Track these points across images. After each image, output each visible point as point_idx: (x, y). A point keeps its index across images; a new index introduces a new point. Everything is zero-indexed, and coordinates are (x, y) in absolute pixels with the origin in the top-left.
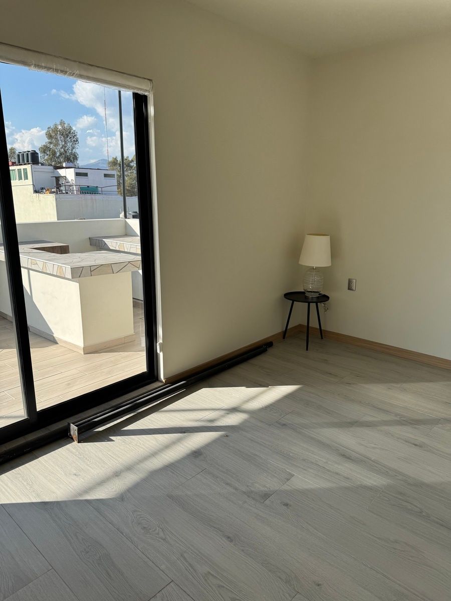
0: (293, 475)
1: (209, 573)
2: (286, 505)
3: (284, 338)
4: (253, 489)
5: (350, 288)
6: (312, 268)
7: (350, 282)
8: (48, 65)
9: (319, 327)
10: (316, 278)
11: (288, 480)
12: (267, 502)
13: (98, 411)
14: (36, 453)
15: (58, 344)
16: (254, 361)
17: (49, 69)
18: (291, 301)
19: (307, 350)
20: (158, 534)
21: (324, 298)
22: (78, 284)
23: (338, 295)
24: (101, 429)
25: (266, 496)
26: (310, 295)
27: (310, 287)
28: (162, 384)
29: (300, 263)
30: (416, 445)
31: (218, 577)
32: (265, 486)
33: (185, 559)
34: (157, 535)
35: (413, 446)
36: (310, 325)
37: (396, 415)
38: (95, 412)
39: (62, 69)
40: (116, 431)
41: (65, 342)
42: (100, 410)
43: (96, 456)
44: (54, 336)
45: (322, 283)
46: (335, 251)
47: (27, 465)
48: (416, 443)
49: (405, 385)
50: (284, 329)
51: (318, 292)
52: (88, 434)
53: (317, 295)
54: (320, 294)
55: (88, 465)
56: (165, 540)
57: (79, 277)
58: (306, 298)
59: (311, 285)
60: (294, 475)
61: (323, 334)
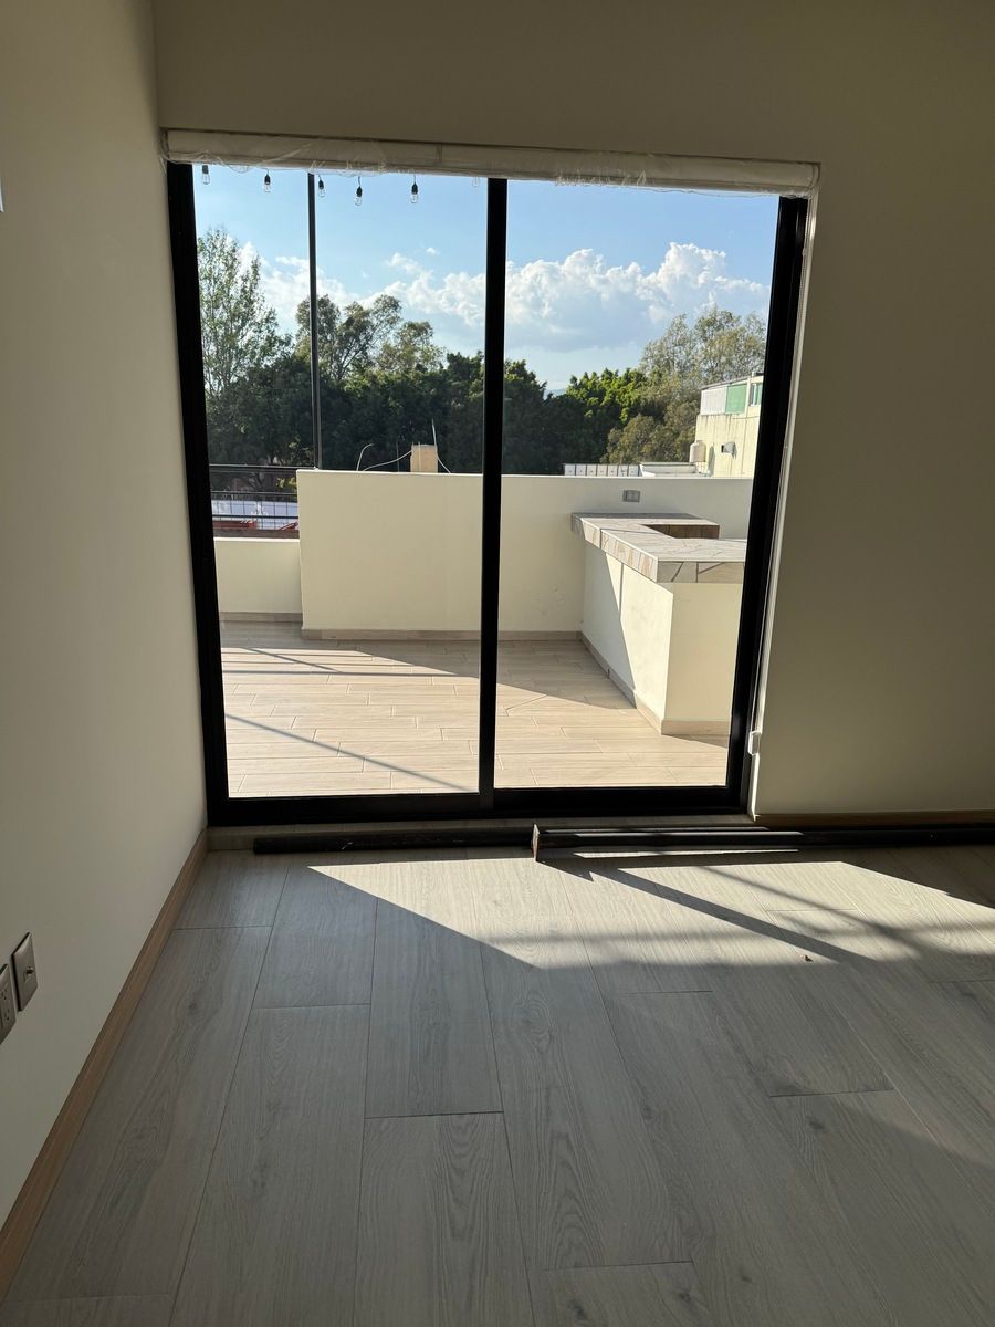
1: (567, 1136)
2: (818, 1126)
4: (771, 1066)
8: (589, 171)
11: (868, 1090)
12: (782, 1102)
13: (599, 824)
14: (469, 851)
15: (635, 707)
17: (588, 178)
20: (539, 1040)
22: (670, 595)
24: (586, 855)
25: (791, 1091)
28: (750, 822)
31: (575, 1149)
32: (803, 1075)
33: (547, 1097)
34: (536, 1042)
38: (593, 825)
39: (613, 173)
40: (609, 868)
41: (645, 707)
42: (602, 824)
43: (546, 890)
44: (635, 692)
47: (446, 863)
52: (558, 852)
55: (524, 898)
56: (541, 1053)
57: (672, 581)
60: (893, 1089)
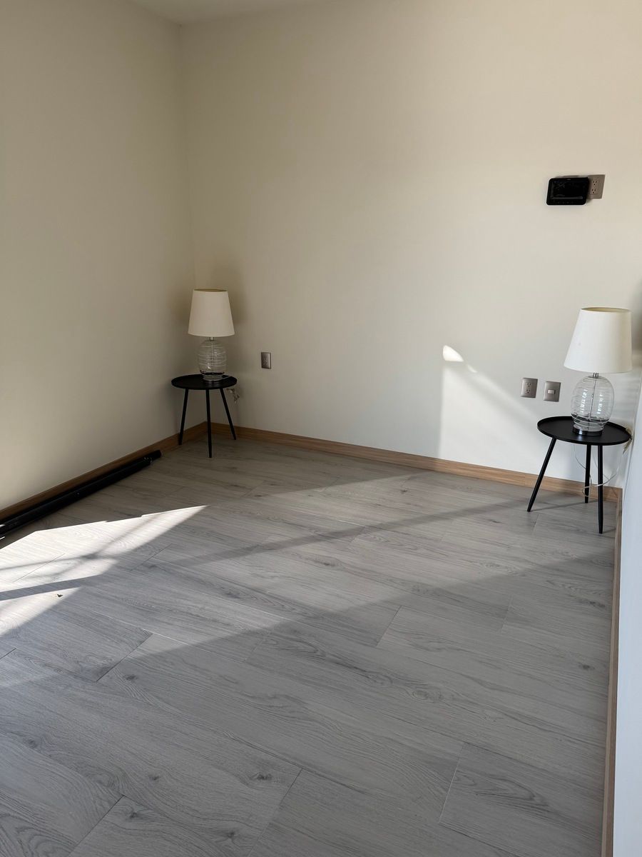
0: (148, 635)
2: (131, 678)
3: (180, 443)
4: (85, 665)
5: (264, 366)
6: (210, 340)
7: (263, 356)
9: (229, 424)
10: (216, 354)
11: (141, 642)
12: (104, 680)
16: (126, 482)
18: (184, 390)
19: (210, 457)
21: (231, 381)
23: (251, 376)
25: (103, 671)
26: (209, 379)
27: (209, 368)
29: (191, 332)
30: (327, 565)
32: (104, 658)
35: (324, 566)
36: (212, 421)
37: (311, 529)
45: (225, 360)
46: (238, 313)
48: (329, 562)
49: (330, 489)
50: (179, 431)
51: (221, 374)
53: (220, 378)
54: (224, 376)
58: (205, 383)
59: (210, 363)
60: (152, 634)
61: (236, 433)
